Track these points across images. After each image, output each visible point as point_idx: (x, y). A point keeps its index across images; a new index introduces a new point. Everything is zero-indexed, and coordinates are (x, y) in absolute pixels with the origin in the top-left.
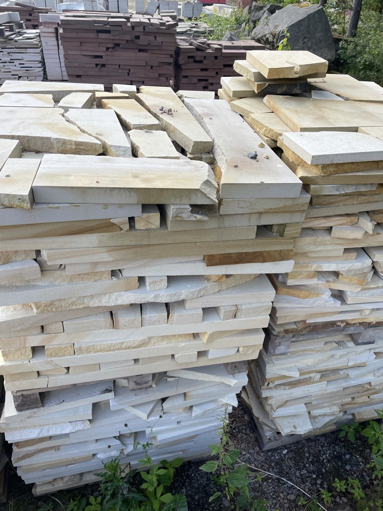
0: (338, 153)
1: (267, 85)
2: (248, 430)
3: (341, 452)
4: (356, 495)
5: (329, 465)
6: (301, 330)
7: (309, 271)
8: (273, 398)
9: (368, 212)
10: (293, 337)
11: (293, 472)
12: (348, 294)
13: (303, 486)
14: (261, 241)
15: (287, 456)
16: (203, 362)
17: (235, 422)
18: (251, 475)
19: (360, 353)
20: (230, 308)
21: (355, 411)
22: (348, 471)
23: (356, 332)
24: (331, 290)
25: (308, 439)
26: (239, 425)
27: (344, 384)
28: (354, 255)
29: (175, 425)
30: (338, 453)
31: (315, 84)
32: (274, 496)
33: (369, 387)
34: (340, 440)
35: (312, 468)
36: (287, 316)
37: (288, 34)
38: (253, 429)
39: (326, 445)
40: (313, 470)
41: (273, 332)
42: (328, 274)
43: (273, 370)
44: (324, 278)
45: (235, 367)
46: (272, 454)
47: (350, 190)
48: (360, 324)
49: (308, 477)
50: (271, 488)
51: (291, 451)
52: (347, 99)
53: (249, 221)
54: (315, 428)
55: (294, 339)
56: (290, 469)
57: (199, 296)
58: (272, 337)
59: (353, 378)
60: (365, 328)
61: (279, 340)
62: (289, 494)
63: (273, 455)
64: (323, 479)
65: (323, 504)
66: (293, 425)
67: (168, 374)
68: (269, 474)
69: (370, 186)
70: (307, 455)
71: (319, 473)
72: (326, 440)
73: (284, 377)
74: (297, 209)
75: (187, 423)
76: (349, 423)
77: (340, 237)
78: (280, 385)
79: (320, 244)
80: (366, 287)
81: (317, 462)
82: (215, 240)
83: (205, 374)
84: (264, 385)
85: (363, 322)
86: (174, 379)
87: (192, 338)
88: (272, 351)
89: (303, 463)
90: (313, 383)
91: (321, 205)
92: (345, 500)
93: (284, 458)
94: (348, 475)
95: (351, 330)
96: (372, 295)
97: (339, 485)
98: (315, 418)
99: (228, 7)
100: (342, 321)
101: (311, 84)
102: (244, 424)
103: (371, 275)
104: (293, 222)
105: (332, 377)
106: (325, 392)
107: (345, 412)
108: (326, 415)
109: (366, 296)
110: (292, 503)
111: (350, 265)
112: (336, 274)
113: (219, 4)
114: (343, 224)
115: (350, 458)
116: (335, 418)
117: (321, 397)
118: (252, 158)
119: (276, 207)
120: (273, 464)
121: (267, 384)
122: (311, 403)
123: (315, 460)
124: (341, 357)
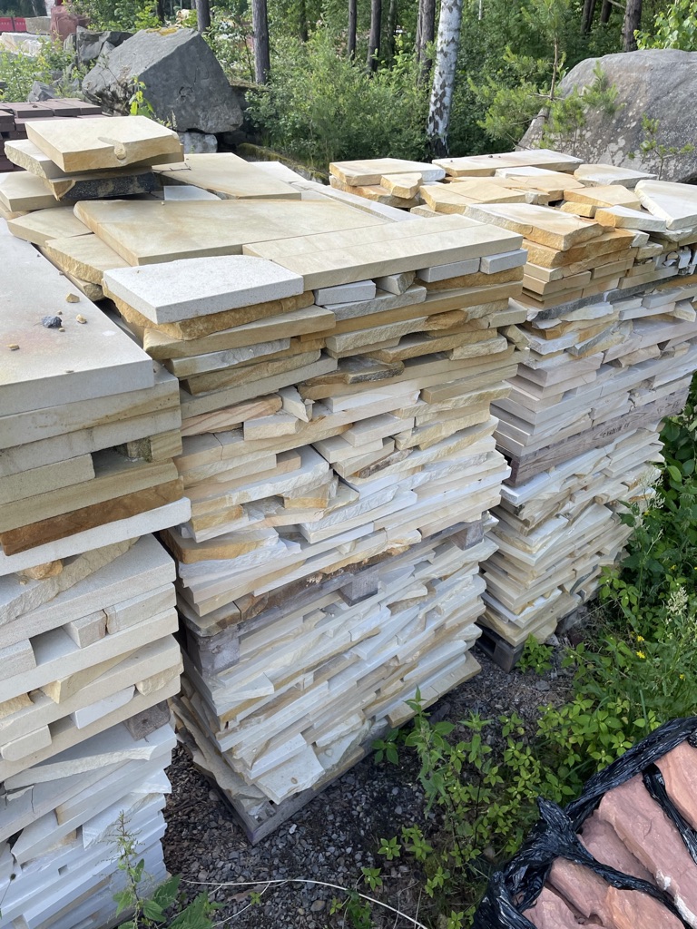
0: (202, 297)
1: (73, 184)
2: (221, 817)
3: (383, 789)
4: (419, 852)
5: (368, 820)
6: (249, 613)
7: (228, 508)
8: (241, 747)
9: (296, 386)
10: (240, 628)
11: (313, 859)
12: (308, 527)
13: (333, 876)
14: (109, 478)
15: (297, 836)
16: (67, 740)
17: (192, 814)
18: (241, 900)
19: (365, 615)
20: (92, 619)
21: (389, 711)
22: (400, 816)
23: (344, 584)
24: (277, 528)
25: (328, 789)
26: (201, 816)
27: (356, 674)
28: (297, 460)
29: (57, 878)
30: (379, 792)
31: (171, 174)
32: (288, 919)
33: (396, 664)
34: (379, 769)
35: (342, 838)
36: (214, 598)
37: (142, 84)
38: (229, 813)
39: (358, 786)
40: (345, 841)
41: (198, 633)
42: (266, 504)
43: (226, 696)
44: (261, 511)
45: (145, 721)
46: (271, 845)
47: (247, 356)
48: (345, 569)
49: (339, 856)
50: (280, 906)
51: (304, 822)
52: (226, 197)
53: (71, 449)
54: (329, 766)
55: (242, 632)
56: (307, 856)
57: (13, 617)
58: (201, 642)
59: (365, 658)
60: (355, 574)
61: (217, 643)
62: (312, 902)
63: (274, 844)
64: (365, 849)
65: (372, 894)
66: (290, 778)
67: (7, 788)
68: (273, 883)
69: (277, 343)
70: (331, 817)
71: (356, 841)
72: (356, 779)
73: (251, 702)
74: (160, 408)
75: (80, 864)
76: (383, 735)
77: (260, 437)
78: (249, 717)
79: (232, 457)
80: (330, 509)
81: (349, 822)
82: (9, 500)
83: (89, 758)
84: (220, 730)
85: (349, 565)
86: (23, 792)
87: (28, 703)
88: (209, 667)
89: (327, 835)
90: (305, 692)
91: (207, 390)
92: (404, 869)
93: (293, 842)
94: (402, 823)
95: (336, 583)
96: (346, 519)
97: (389, 849)
98: (326, 750)
99: (33, 39)
100: (315, 574)
101: (164, 174)
102: (211, 810)
103: (335, 487)
104: (160, 431)
105: (335, 670)
106: (329, 700)
107: (373, 719)
108: (343, 737)
109: (337, 523)
110: (320, 917)
111: (294, 479)
112: (279, 499)
113: (14, 32)
114: (260, 414)
115: (399, 793)
116: (359, 736)
117: (325, 710)
118: (51, 326)
119: (115, 411)
120: (276, 861)
121: (225, 725)
122: (311, 727)
123: (345, 820)
124: (337, 632)
